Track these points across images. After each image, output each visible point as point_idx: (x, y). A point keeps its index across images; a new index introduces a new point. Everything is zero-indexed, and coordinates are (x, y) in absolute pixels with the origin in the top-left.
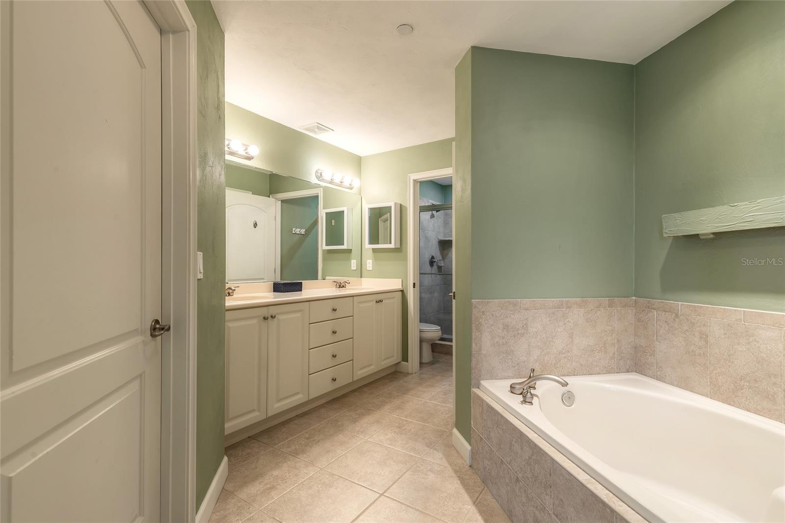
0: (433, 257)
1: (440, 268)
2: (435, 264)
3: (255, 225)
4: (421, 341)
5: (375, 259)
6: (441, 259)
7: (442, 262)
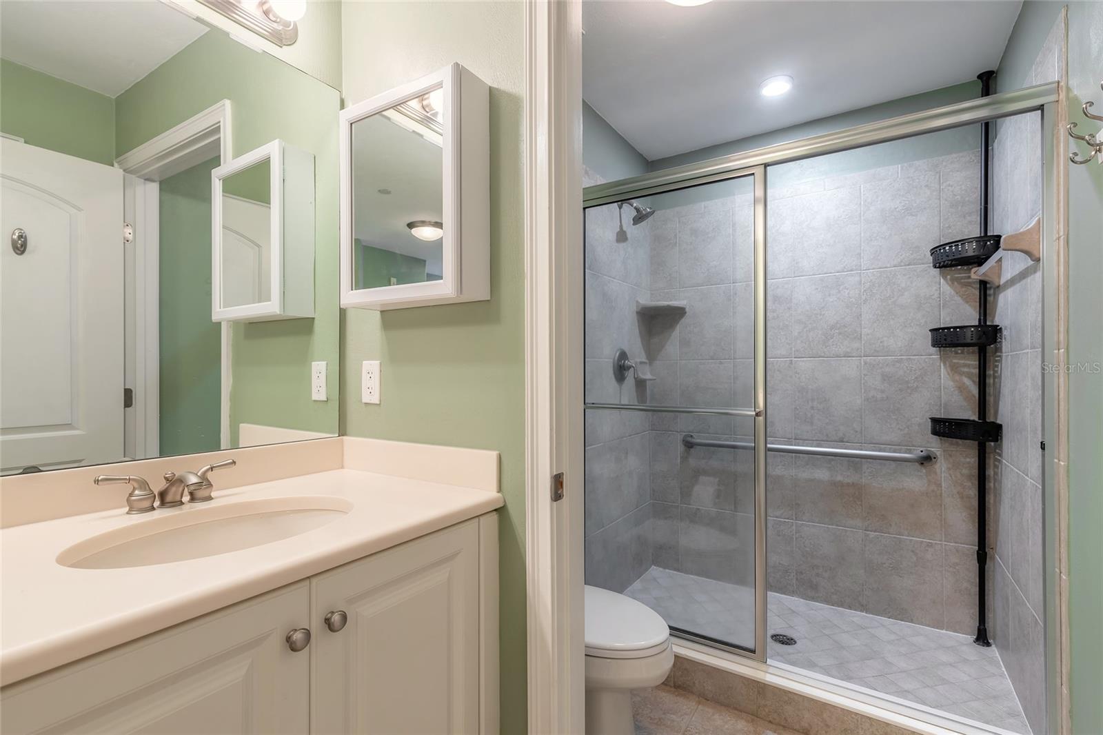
0: (623, 355)
1: (640, 384)
2: (630, 376)
3: (20, 246)
4: (592, 693)
5: (394, 358)
6: (644, 360)
7: (647, 368)
